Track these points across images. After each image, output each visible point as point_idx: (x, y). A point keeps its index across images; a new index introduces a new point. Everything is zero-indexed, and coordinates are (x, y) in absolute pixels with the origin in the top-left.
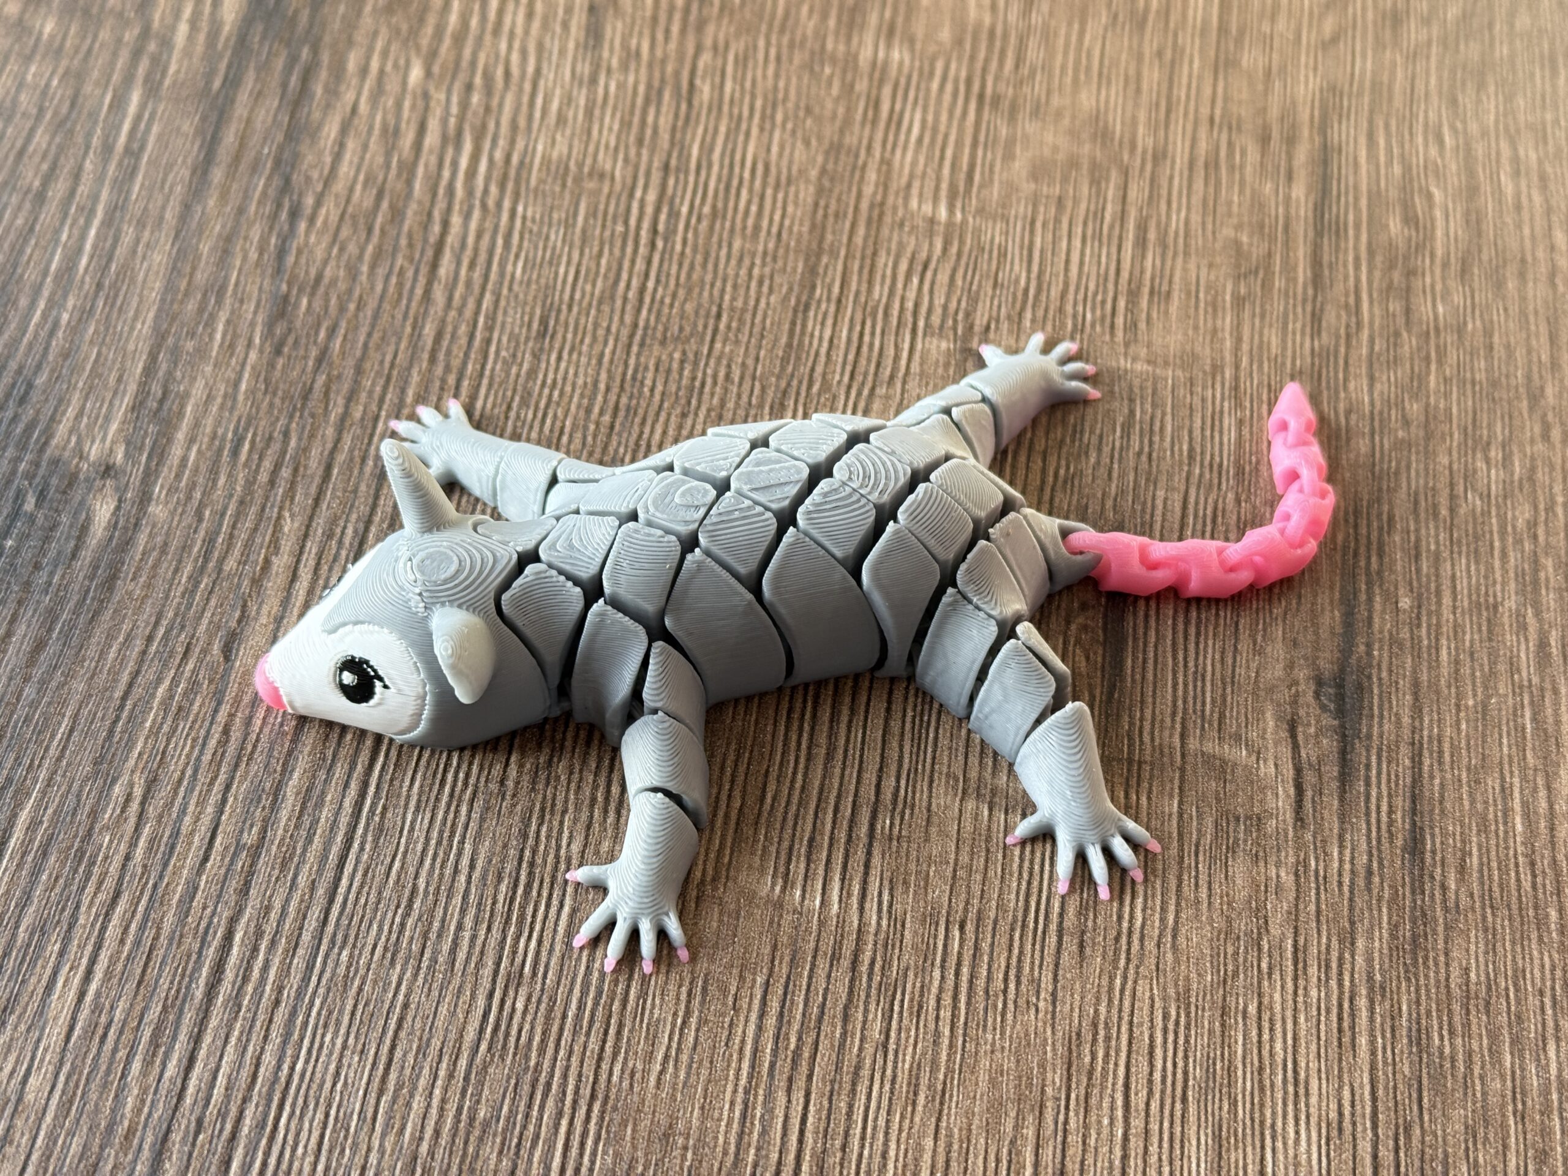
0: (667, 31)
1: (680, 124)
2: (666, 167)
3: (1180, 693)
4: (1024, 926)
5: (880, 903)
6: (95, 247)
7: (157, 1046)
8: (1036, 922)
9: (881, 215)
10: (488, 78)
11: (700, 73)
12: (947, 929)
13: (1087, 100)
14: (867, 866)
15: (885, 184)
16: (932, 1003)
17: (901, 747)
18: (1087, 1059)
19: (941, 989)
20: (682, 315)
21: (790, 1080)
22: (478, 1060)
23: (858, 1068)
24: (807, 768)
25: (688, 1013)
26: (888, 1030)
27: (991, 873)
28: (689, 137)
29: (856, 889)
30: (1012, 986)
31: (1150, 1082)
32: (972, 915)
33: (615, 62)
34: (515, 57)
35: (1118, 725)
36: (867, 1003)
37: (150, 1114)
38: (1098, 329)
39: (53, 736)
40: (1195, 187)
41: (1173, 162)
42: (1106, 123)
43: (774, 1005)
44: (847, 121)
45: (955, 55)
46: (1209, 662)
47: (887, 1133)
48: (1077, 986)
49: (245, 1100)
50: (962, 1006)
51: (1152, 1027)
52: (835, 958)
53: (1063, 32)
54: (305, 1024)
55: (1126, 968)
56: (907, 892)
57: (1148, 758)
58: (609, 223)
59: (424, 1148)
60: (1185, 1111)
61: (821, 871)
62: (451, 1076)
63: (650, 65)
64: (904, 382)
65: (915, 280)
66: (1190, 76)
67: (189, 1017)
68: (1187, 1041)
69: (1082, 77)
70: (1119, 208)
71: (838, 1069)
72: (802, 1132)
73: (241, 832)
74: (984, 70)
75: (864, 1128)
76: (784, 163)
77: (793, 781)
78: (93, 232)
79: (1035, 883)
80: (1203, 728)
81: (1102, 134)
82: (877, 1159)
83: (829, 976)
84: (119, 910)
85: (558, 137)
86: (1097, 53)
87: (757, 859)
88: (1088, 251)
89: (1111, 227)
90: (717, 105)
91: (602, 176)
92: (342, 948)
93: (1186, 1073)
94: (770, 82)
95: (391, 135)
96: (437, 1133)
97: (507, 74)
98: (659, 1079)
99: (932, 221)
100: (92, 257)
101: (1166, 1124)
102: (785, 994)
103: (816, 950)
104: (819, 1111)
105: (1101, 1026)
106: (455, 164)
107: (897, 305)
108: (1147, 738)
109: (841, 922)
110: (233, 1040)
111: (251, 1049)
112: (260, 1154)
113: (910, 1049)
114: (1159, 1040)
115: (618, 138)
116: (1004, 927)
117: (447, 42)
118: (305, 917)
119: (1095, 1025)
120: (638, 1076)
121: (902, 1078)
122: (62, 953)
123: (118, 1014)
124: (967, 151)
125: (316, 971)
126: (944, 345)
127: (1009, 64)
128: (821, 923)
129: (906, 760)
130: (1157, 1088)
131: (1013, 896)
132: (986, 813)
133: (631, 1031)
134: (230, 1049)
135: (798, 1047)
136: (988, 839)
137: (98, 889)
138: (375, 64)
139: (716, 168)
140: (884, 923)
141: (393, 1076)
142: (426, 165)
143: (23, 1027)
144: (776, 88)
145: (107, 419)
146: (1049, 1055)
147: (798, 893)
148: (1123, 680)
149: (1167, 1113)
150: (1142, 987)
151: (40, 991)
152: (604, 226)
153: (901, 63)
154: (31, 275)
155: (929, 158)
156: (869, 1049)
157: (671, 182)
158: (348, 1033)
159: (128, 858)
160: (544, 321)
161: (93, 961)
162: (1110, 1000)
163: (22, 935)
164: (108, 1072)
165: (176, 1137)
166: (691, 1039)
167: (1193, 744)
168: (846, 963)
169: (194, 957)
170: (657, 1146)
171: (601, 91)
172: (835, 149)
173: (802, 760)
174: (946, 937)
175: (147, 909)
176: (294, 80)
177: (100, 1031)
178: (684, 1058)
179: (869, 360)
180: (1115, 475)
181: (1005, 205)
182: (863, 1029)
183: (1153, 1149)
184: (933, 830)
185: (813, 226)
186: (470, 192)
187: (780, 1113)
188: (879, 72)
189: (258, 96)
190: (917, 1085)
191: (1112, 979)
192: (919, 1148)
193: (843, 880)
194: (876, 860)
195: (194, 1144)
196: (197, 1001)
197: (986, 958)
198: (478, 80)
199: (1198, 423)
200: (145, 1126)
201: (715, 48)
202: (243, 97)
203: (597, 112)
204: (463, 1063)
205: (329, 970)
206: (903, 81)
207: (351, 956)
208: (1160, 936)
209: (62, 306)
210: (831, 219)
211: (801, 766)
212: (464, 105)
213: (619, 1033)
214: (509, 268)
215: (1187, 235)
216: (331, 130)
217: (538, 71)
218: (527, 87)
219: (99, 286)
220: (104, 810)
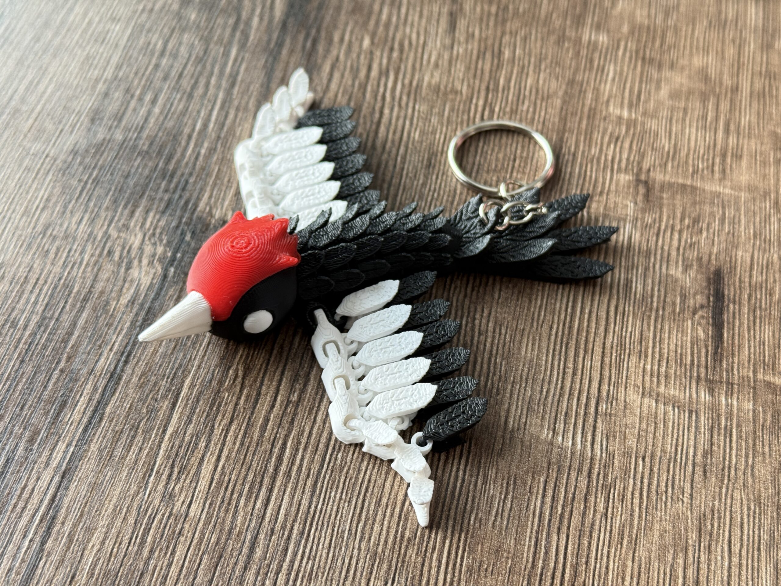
0: (488, 25)
1: (494, 68)
2: (488, 89)
3: (752, 350)
4: (675, 460)
5: (602, 446)
6: (216, 120)
7: (252, 493)
8: (681, 459)
9: (594, 114)
10: (401, 45)
11: (503, 45)
12: (636, 461)
13: (698, 61)
14: (595, 427)
15: (596, 99)
16: (629, 495)
17: (610, 370)
18: (709, 527)
19: (634, 489)
20: (497, 159)
21: (559, 529)
22: (405, 509)
23: (593, 525)
24: (563, 378)
25: (507, 493)
26: (607, 508)
27: (657, 434)
28: (498, 75)
29: (589, 438)
30: (670, 490)
31: (742, 540)
32: (648, 454)
33: (462, 39)
34: (414, 36)
35: (721, 366)
36: (596, 494)
37: (249, 526)
38: (705, 172)
39: (201, 345)
40: (753, 105)
41: (742, 92)
42: (707, 72)
43: (550, 492)
44: (577, 70)
45: (630, 39)
46: (766, 336)
47: (608, 557)
48: (703, 491)
49: (294, 521)
50: (645, 498)
51: (742, 514)
52: (580, 471)
53: (684, 29)
54: (322, 486)
55: (728, 484)
56: (615, 441)
57: (736, 382)
58: (460, 115)
59: (380, 549)
60: (759, 555)
61: (571, 428)
62: (392, 516)
63: (480, 41)
64: (608, 195)
65: (612, 146)
66: (749, 52)
67: (266, 480)
68: (760, 521)
69: (694, 51)
70: (715, 114)
71: (583, 524)
72: (565, 554)
73: (290, 394)
74: (645, 46)
75: (597, 554)
76: (546, 88)
77: (556, 384)
78: (215, 113)
79: (680, 440)
80: (764, 369)
81: (706, 79)
82: (604, 569)
83: (577, 479)
84: (233, 428)
85: (435, 74)
86: (701, 40)
87: (539, 421)
88: (699, 135)
89: (711, 123)
90: (513, 60)
91: (456, 92)
92: (338, 452)
93: (759, 537)
94: (538, 51)
95: (355, 72)
96: (386, 542)
97: (410, 43)
98: (494, 524)
99: (620, 118)
100: (215, 123)
101: (750, 561)
102: (555, 487)
103: (570, 466)
104: (574, 544)
105: (716, 512)
106: (386, 85)
107: (603, 158)
108: (736, 372)
109: (582, 454)
110: (288, 492)
111: (296, 497)
112: (302, 547)
113: (619, 517)
114: (746, 520)
115: (464, 74)
116: (665, 461)
117: (381, 29)
118: (320, 436)
119: (713, 511)
120: (483, 522)
121: (615, 531)
122: (207, 447)
123: (233, 477)
124: (637, 85)
125: (326, 462)
126: (627, 177)
127: (658, 43)
128: (573, 454)
129: (613, 377)
130: (745, 543)
131: (669, 446)
132: (654, 404)
133: (479, 500)
134: (286, 497)
135: (562, 513)
136: (656, 417)
137: (223, 418)
138: (347, 38)
139: (512, 90)
140: (604, 455)
141: (364, 514)
142: (372, 86)
143: (188, 481)
144: (541, 54)
145: (224, 200)
146: (690, 524)
147: (560, 438)
148: (722, 343)
149: (750, 555)
150: (737, 494)
151: (196, 464)
152: (458, 116)
153: (603, 43)
154: (187, 131)
155: (618, 88)
156: (598, 516)
157: (490, 96)
158: (342, 493)
159: (237, 404)
160: (429, 160)
161: (221, 451)
162: (720, 499)
163: (187, 438)
164: (229, 504)
165: (262, 536)
166: (509, 506)
167: (760, 376)
168: (585, 473)
169: (269, 452)
170: (493, 556)
171: (455, 52)
172: (571, 83)
173: (561, 374)
174: (636, 464)
175: (246, 428)
176: (309, 44)
177: (225, 485)
178: (506, 514)
179: (590, 184)
180: (716, 243)
181: (656, 110)
182: (595, 506)
183: (744, 573)
184: (628, 412)
185: (560, 118)
186: (393, 98)
187: (554, 544)
188: (593, 46)
189: (292, 52)
190: (623, 535)
191: (721, 489)
192: (625, 565)
193: (583, 433)
194: (599, 425)
195: (270, 541)
196: (270, 474)
197: (656, 475)
198: (396, 46)
199: (758, 219)
200: (247, 530)
201: (511, 33)
202: (285, 52)
203: (454, 63)
204: (397, 510)
205: (332, 461)
206: (604, 51)
207: (343, 456)
208: (745, 469)
209: (201, 146)
210: (569, 116)
211: (560, 377)
212: (389, 58)
213: (473, 500)
214: (412, 134)
215: (749, 129)
216: (327, 68)
217: (425, 43)
218: (420, 50)
219: (219, 137)
220: (225, 381)
